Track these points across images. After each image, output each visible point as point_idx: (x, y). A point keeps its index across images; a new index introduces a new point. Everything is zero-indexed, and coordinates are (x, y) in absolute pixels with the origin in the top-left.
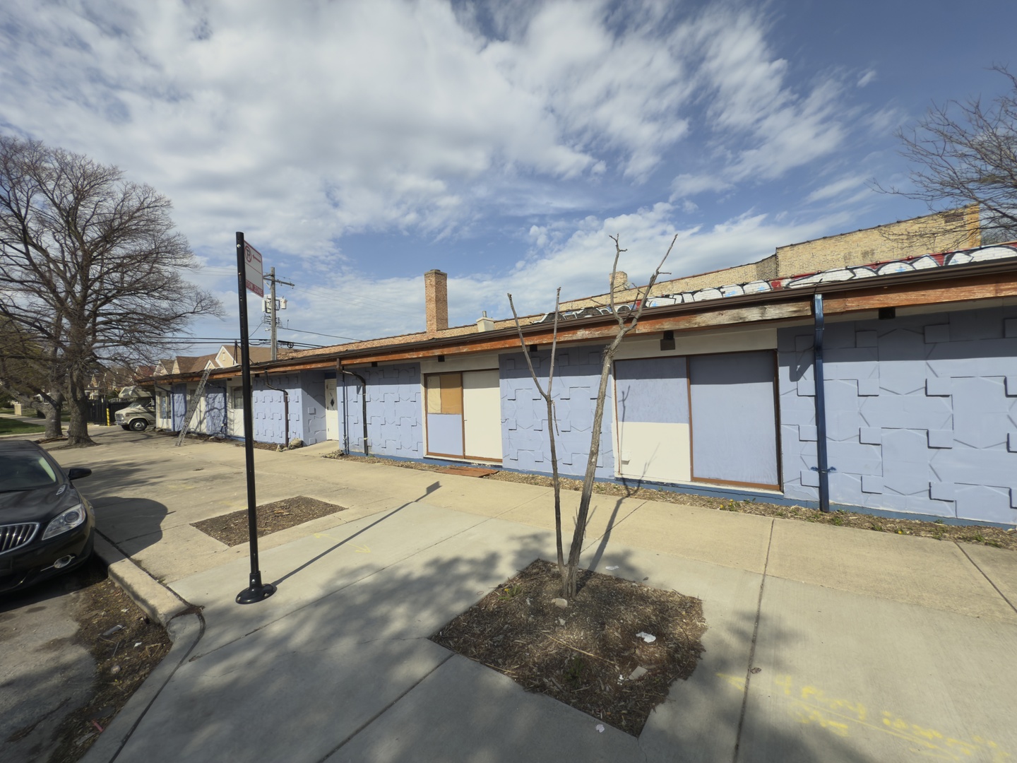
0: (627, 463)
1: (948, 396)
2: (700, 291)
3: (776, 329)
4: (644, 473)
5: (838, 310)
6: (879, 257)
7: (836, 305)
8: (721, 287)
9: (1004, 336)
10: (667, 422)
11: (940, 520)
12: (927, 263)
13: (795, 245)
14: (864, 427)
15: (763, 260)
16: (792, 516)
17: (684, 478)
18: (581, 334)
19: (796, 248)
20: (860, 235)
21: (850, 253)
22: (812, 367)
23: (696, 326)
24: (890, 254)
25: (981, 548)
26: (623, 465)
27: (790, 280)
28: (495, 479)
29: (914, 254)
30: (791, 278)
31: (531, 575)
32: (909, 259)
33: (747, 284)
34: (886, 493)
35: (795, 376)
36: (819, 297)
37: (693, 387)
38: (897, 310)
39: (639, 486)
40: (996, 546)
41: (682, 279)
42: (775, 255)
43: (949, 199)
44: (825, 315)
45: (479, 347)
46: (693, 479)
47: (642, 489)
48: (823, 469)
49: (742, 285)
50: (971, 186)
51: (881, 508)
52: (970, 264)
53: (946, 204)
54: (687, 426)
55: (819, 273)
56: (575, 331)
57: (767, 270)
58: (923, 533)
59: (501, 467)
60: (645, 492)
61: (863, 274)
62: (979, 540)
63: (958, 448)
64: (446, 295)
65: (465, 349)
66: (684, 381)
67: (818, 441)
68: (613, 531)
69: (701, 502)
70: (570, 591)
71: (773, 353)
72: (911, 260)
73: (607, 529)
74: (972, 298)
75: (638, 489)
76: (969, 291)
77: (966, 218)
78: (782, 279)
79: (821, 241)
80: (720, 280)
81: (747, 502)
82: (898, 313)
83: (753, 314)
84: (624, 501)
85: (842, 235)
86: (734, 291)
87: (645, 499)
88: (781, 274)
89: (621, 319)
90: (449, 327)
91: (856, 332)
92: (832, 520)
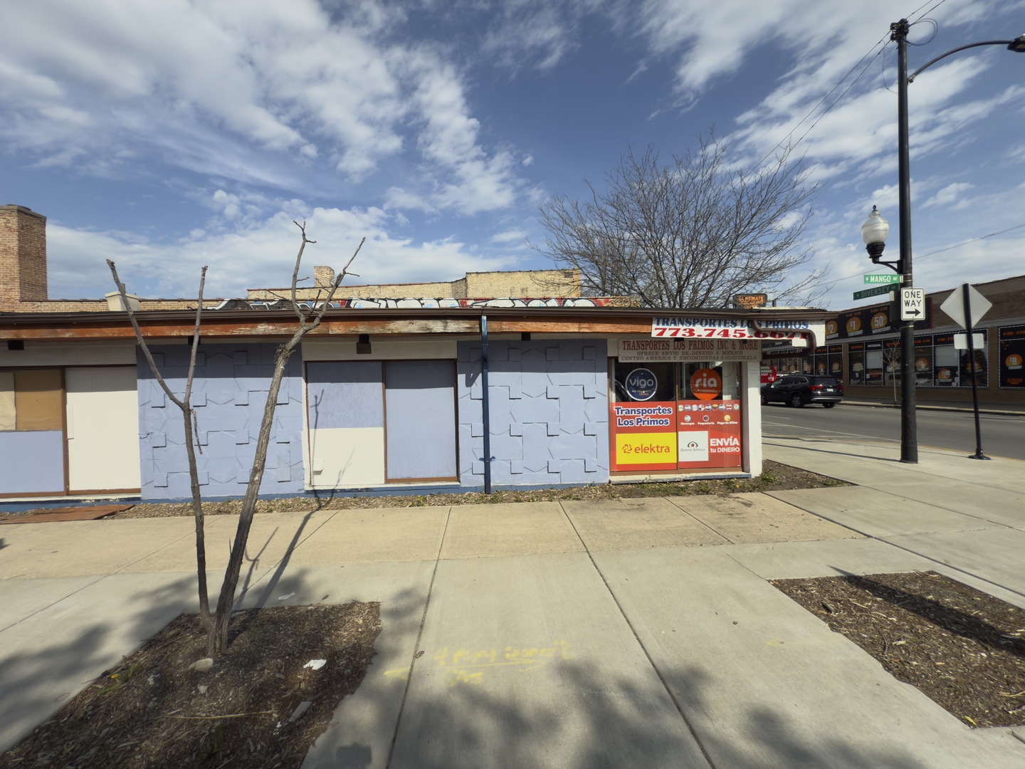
0: (319, 473)
1: (557, 399)
2: (403, 299)
3: (456, 342)
4: (338, 481)
5: (497, 331)
6: (530, 295)
7: (496, 326)
8: (421, 299)
9: (583, 359)
10: (362, 426)
11: (552, 487)
12: (553, 303)
13: (480, 273)
14: (513, 423)
15: (457, 281)
16: (465, 502)
17: (377, 481)
18: (262, 329)
19: (480, 275)
20: (520, 275)
21: (514, 287)
22: (481, 374)
23: (390, 332)
24: (536, 293)
25: (571, 502)
26: (315, 476)
27: (473, 301)
28: (125, 517)
29: (547, 296)
30: (475, 300)
31: (166, 640)
32: (545, 299)
33: (442, 299)
34: (526, 472)
35: (469, 383)
36: (484, 318)
37: (389, 391)
38: (531, 335)
39: (332, 496)
40: (578, 499)
41: (389, 285)
42: (465, 279)
43: (565, 262)
44: (488, 333)
45: (96, 333)
46: (387, 481)
47: (335, 498)
48: (487, 459)
49: (438, 300)
50: (576, 256)
51: (522, 485)
52: (574, 307)
53: (563, 264)
54: (382, 429)
55: (492, 299)
56: (255, 325)
57: (459, 290)
58: (543, 499)
59: (138, 499)
60: (338, 501)
61: (519, 304)
62: (570, 497)
63: (563, 435)
64: (44, 249)
65: (68, 334)
66: (379, 385)
67: (484, 436)
68: (294, 553)
69: (393, 502)
70: (218, 645)
71: (454, 361)
72: (546, 299)
73: (288, 551)
74: (568, 331)
75: (330, 500)
76: (567, 326)
77: (575, 277)
78: (468, 299)
79: (496, 274)
80: (423, 292)
81: (432, 495)
82: (532, 337)
83: (437, 326)
84: (312, 515)
85: (509, 272)
86: (431, 304)
87: (337, 509)
88: (469, 296)
89: (302, 316)
90: (49, 298)
91: (509, 349)
92: (492, 499)
